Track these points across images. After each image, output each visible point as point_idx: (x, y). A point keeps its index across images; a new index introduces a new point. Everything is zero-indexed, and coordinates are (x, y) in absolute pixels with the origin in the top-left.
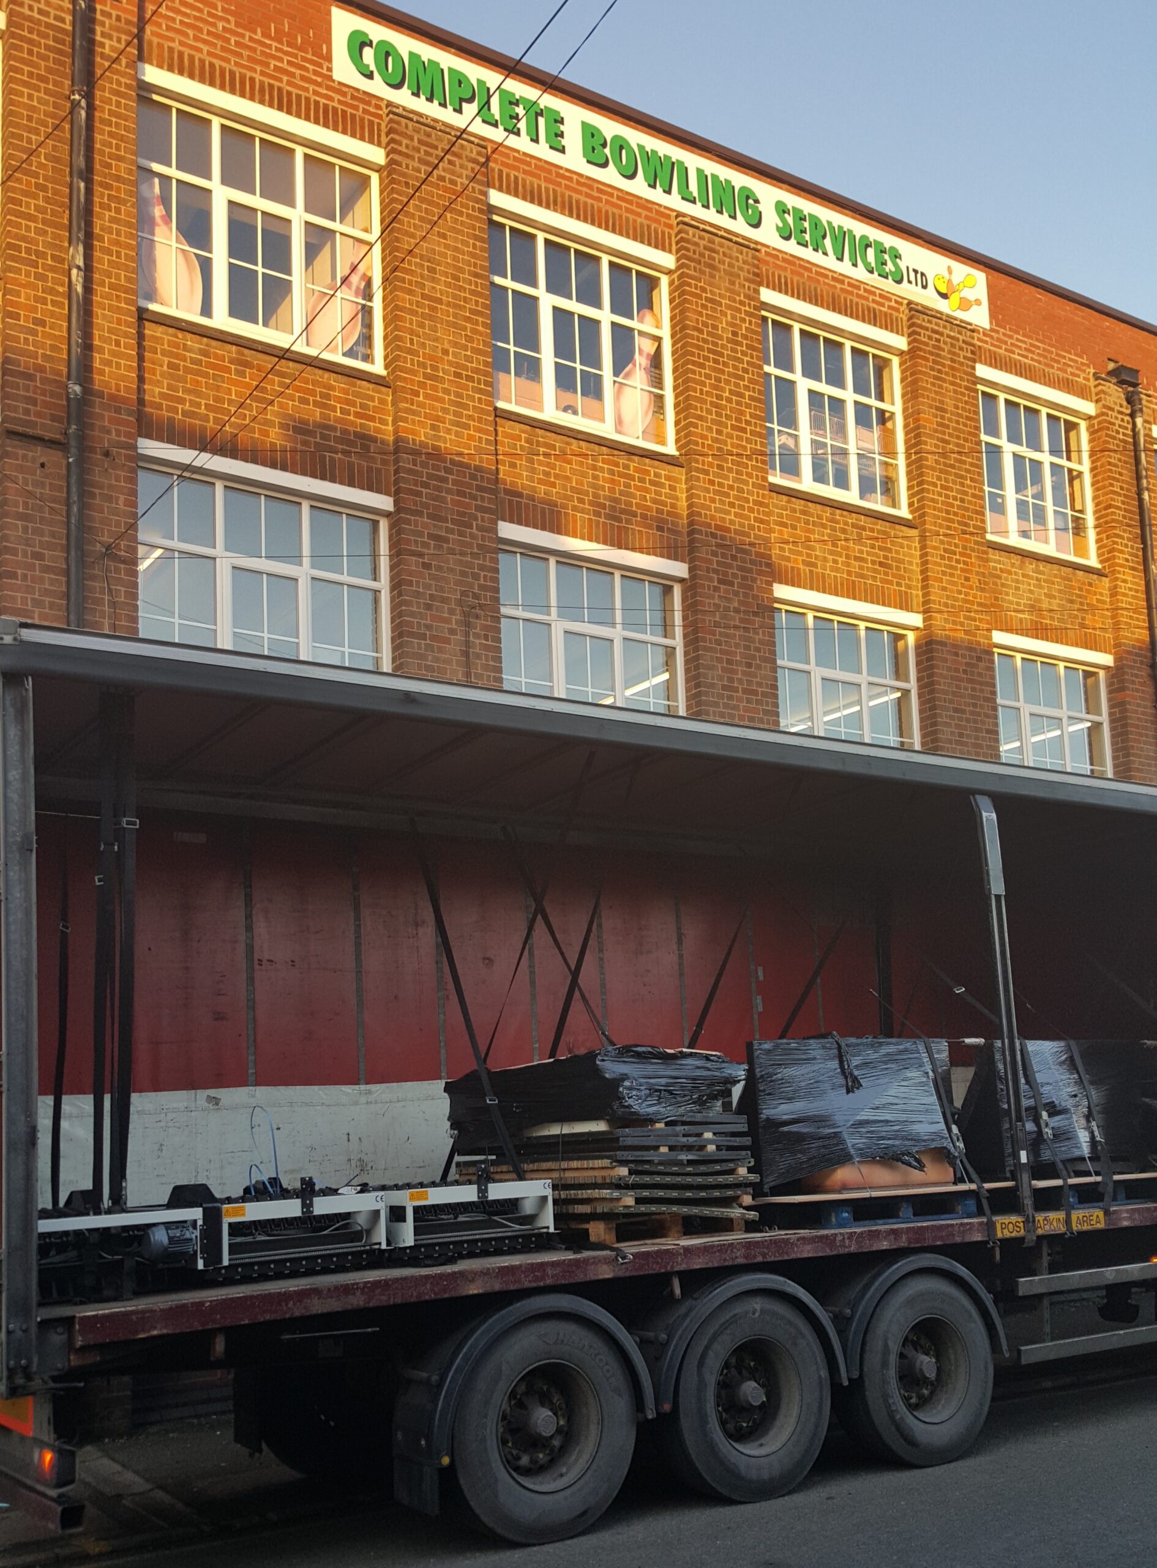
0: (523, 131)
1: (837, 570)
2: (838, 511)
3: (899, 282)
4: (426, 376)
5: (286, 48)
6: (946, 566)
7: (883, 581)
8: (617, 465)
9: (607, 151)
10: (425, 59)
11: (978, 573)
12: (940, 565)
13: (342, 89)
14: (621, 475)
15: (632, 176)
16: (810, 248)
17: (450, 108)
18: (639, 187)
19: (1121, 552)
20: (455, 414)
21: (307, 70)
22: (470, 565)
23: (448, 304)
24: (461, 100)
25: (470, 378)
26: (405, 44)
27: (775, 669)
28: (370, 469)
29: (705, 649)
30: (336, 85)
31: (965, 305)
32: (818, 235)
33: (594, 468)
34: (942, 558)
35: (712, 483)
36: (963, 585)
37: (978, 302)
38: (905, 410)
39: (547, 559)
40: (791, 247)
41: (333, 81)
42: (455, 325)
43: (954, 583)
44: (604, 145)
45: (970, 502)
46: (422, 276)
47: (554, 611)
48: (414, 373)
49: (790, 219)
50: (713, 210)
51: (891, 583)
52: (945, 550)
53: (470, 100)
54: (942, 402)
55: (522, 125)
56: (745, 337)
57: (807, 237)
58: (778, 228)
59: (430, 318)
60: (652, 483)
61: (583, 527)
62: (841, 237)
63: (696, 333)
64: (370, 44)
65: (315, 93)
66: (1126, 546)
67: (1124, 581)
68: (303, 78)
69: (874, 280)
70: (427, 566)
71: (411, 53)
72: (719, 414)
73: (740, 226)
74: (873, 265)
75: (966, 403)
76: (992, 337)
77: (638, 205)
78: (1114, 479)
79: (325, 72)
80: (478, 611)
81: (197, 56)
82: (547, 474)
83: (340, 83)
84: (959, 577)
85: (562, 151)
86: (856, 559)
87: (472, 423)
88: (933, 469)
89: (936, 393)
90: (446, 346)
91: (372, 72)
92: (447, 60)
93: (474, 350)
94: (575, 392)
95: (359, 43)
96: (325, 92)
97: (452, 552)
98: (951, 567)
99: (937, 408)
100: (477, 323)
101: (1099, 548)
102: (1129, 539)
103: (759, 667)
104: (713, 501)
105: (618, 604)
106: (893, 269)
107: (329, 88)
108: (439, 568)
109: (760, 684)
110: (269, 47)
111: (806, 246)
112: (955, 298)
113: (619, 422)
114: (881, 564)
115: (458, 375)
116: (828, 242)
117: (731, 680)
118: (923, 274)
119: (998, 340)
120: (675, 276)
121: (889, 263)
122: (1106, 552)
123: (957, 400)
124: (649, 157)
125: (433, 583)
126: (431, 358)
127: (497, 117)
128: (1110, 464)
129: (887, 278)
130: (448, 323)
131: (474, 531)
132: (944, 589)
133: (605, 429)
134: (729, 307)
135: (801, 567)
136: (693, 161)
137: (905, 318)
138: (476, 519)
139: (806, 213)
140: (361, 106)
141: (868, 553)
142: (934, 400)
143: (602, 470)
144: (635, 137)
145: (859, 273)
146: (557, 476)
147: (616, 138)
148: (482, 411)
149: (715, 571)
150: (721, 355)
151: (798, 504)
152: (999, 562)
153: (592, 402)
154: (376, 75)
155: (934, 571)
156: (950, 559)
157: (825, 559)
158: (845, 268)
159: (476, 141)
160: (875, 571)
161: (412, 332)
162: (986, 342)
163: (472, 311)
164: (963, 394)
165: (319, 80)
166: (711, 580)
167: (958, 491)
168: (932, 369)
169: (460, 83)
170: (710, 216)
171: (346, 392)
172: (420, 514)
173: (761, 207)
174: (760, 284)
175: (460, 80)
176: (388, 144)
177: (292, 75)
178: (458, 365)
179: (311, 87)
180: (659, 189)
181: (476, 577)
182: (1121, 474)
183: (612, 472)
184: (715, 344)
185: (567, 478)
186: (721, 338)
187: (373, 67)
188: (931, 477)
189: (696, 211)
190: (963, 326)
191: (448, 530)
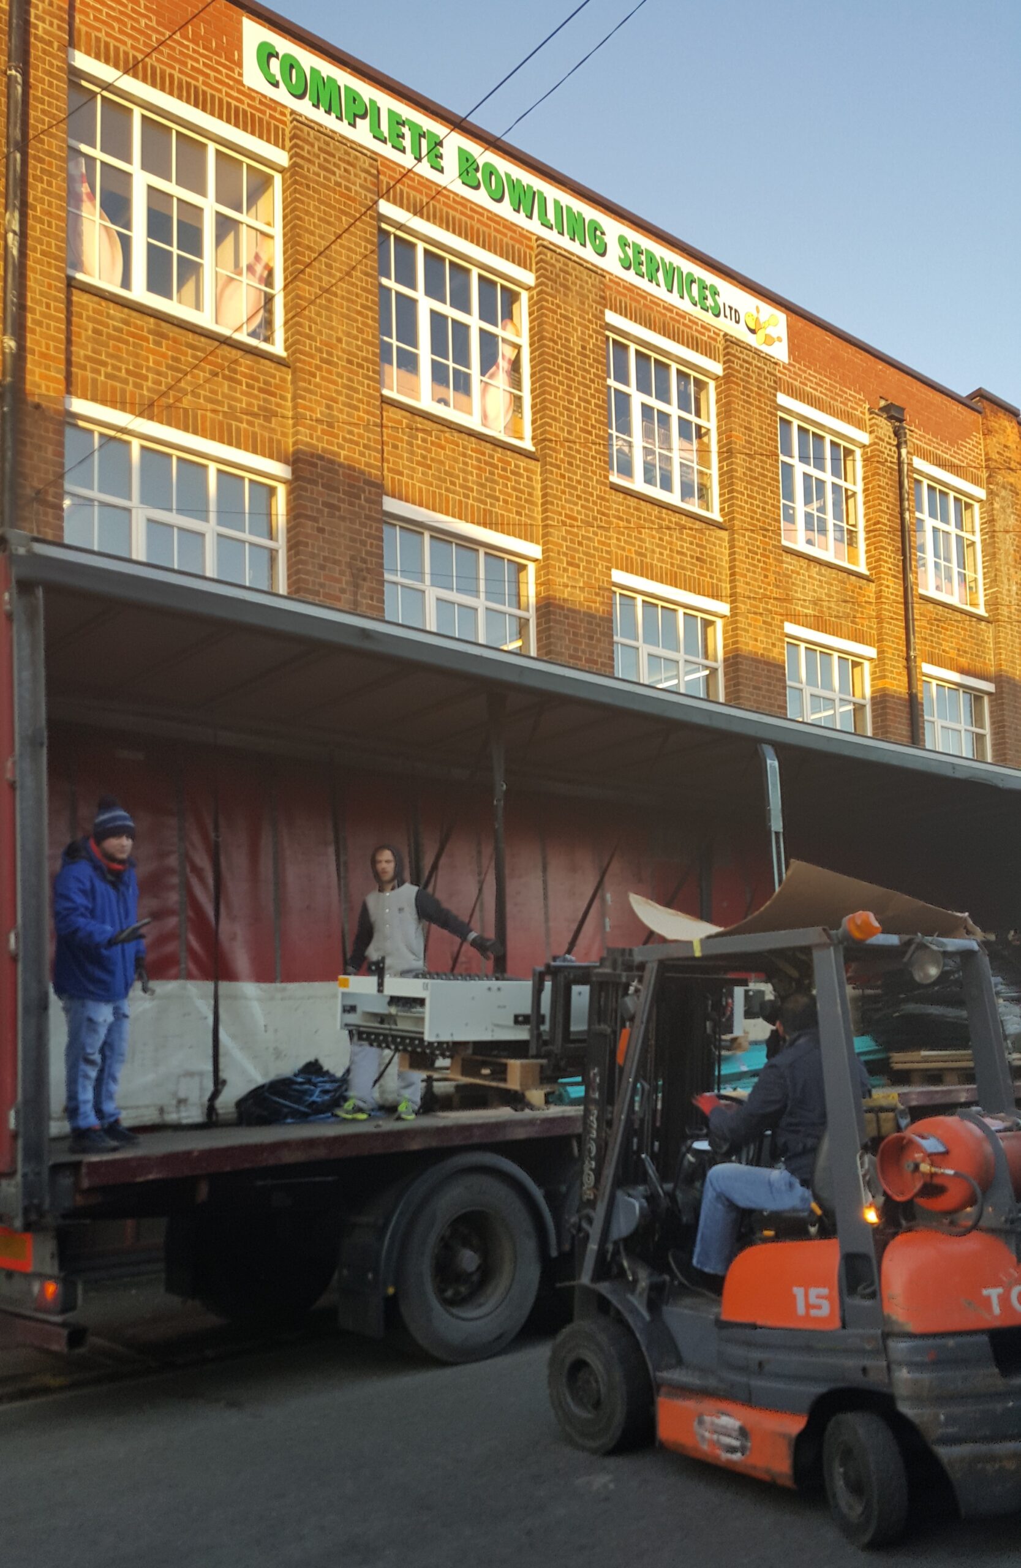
0: (408, 150)
1: (662, 561)
2: (664, 511)
3: (717, 315)
4: (322, 360)
5: (201, 51)
6: (749, 564)
7: (699, 573)
8: (483, 454)
9: (479, 175)
10: (324, 75)
11: (774, 572)
12: (745, 563)
13: (251, 93)
14: (486, 463)
15: (500, 200)
16: (646, 279)
17: (346, 122)
18: (504, 210)
19: (886, 562)
20: (348, 396)
21: (220, 72)
22: (359, 533)
23: (343, 298)
24: (355, 116)
25: (360, 366)
26: (308, 60)
27: (612, 643)
28: (271, 440)
29: (556, 621)
30: (246, 90)
31: (769, 340)
32: (653, 268)
33: (464, 455)
34: (747, 557)
35: (563, 476)
36: (762, 582)
37: (780, 339)
38: (719, 427)
39: (422, 534)
40: (630, 276)
41: (243, 86)
42: (348, 317)
43: (756, 580)
44: (477, 170)
45: (769, 511)
46: (320, 271)
47: (427, 578)
48: (312, 356)
49: (630, 252)
50: (567, 237)
51: (705, 575)
52: (750, 551)
53: (363, 117)
54: (749, 423)
55: (407, 143)
56: (592, 351)
57: (644, 269)
58: (620, 259)
59: (328, 309)
60: (512, 472)
61: (454, 507)
62: (671, 272)
63: (551, 344)
64: (277, 56)
65: (228, 95)
66: (890, 557)
67: (888, 587)
68: (217, 80)
69: (697, 312)
70: (321, 530)
71: (312, 69)
72: (570, 417)
73: (588, 254)
74: (697, 299)
75: (769, 425)
76: (790, 371)
77: (505, 226)
78: (882, 499)
79: (236, 76)
80: (365, 574)
81: (122, 48)
82: (424, 457)
83: (249, 88)
84: (760, 574)
85: (441, 171)
86: (678, 553)
87: (361, 405)
88: (741, 480)
89: (746, 415)
90: (340, 334)
91: (278, 82)
92: (344, 78)
93: (364, 341)
94: (448, 386)
95: (267, 54)
96: (236, 94)
97: (343, 519)
98: (754, 565)
99: (746, 428)
100: (367, 317)
101: (868, 558)
102: (892, 552)
103: (599, 640)
104: (564, 492)
105: (482, 575)
106: (713, 304)
107: (239, 91)
108: (332, 533)
109: (599, 656)
110: (187, 47)
111: (643, 276)
112: (761, 334)
113: (485, 416)
114: (698, 559)
115: (350, 362)
116: (660, 275)
117: (576, 650)
118: (736, 311)
119: (795, 373)
120: (535, 292)
121: (710, 298)
122: (874, 562)
123: (761, 422)
124: (514, 184)
125: (326, 546)
126: (327, 344)
127: (386, 134)
128: (879, 486)
129: (707, 311)
130: (343, 315)
131: (363, 502)
132: (748, 584)
133: (473, 422)
134: (579, 324)
135: (634, 556)
136: (552, 192)
137: (721, 348)
138: (364, 492)
139: (643, 248)
140: (268, 111)
141: (688, 549)
142: (743, 420)
143: (471, 457)
144: (504, 166)
145: (685, 305)
146: (432, 460)
147: (486, 164)
148: (370, 396)
149: (565, 554)
150: (572, 365)
151: (633, 502)
152: (790, 564)
153: (462, 397)
154: (281, 84)
155: (741, 567)
156: (753, 559)
157: (653, 552)
158: (673, 299)
159: (369, 154)
160: (693, 564)
161: (310, 319)
162: (785, 374)
163: (363, 306)
164: (766, 418)
165: (231, 83)
166: (561, 561)
167: (760, 501)
168: (743, 393)
169: (354, 100)
170: (564, 242)
171: (251, 368)
172: (315, 483)
173: (606, 238)
174: (605, 306)
175: (355, 98)
176: (291, 148)
177: (207, 76)
178: (350, 353)
179: (224, 89)
180: (522, 213)
181: (363, 543)
182: (888, 496)
183: (479, 460)
184: (568, 355)
185: (442, 463)
186: (572, 350)
187: (279, 77)
188: (739, 486)
189: (552, 236)
190: (767, 359)
191: (340, 500)
